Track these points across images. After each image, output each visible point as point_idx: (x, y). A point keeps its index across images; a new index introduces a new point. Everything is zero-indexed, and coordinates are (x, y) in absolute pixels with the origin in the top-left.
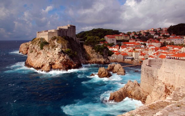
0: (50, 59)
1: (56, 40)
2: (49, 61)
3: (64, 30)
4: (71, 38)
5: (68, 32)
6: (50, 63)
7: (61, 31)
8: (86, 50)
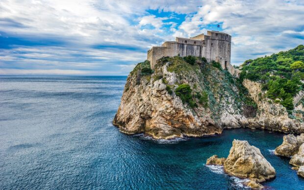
0: (143, 106)
1: (167, 64)
2: (141, 110)
3: (193, 43)
4: (213, 62)
5: (204, 48)
6: (142, 115)
7: (185, 46)
8: (250, 91)
